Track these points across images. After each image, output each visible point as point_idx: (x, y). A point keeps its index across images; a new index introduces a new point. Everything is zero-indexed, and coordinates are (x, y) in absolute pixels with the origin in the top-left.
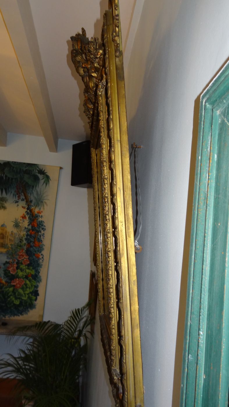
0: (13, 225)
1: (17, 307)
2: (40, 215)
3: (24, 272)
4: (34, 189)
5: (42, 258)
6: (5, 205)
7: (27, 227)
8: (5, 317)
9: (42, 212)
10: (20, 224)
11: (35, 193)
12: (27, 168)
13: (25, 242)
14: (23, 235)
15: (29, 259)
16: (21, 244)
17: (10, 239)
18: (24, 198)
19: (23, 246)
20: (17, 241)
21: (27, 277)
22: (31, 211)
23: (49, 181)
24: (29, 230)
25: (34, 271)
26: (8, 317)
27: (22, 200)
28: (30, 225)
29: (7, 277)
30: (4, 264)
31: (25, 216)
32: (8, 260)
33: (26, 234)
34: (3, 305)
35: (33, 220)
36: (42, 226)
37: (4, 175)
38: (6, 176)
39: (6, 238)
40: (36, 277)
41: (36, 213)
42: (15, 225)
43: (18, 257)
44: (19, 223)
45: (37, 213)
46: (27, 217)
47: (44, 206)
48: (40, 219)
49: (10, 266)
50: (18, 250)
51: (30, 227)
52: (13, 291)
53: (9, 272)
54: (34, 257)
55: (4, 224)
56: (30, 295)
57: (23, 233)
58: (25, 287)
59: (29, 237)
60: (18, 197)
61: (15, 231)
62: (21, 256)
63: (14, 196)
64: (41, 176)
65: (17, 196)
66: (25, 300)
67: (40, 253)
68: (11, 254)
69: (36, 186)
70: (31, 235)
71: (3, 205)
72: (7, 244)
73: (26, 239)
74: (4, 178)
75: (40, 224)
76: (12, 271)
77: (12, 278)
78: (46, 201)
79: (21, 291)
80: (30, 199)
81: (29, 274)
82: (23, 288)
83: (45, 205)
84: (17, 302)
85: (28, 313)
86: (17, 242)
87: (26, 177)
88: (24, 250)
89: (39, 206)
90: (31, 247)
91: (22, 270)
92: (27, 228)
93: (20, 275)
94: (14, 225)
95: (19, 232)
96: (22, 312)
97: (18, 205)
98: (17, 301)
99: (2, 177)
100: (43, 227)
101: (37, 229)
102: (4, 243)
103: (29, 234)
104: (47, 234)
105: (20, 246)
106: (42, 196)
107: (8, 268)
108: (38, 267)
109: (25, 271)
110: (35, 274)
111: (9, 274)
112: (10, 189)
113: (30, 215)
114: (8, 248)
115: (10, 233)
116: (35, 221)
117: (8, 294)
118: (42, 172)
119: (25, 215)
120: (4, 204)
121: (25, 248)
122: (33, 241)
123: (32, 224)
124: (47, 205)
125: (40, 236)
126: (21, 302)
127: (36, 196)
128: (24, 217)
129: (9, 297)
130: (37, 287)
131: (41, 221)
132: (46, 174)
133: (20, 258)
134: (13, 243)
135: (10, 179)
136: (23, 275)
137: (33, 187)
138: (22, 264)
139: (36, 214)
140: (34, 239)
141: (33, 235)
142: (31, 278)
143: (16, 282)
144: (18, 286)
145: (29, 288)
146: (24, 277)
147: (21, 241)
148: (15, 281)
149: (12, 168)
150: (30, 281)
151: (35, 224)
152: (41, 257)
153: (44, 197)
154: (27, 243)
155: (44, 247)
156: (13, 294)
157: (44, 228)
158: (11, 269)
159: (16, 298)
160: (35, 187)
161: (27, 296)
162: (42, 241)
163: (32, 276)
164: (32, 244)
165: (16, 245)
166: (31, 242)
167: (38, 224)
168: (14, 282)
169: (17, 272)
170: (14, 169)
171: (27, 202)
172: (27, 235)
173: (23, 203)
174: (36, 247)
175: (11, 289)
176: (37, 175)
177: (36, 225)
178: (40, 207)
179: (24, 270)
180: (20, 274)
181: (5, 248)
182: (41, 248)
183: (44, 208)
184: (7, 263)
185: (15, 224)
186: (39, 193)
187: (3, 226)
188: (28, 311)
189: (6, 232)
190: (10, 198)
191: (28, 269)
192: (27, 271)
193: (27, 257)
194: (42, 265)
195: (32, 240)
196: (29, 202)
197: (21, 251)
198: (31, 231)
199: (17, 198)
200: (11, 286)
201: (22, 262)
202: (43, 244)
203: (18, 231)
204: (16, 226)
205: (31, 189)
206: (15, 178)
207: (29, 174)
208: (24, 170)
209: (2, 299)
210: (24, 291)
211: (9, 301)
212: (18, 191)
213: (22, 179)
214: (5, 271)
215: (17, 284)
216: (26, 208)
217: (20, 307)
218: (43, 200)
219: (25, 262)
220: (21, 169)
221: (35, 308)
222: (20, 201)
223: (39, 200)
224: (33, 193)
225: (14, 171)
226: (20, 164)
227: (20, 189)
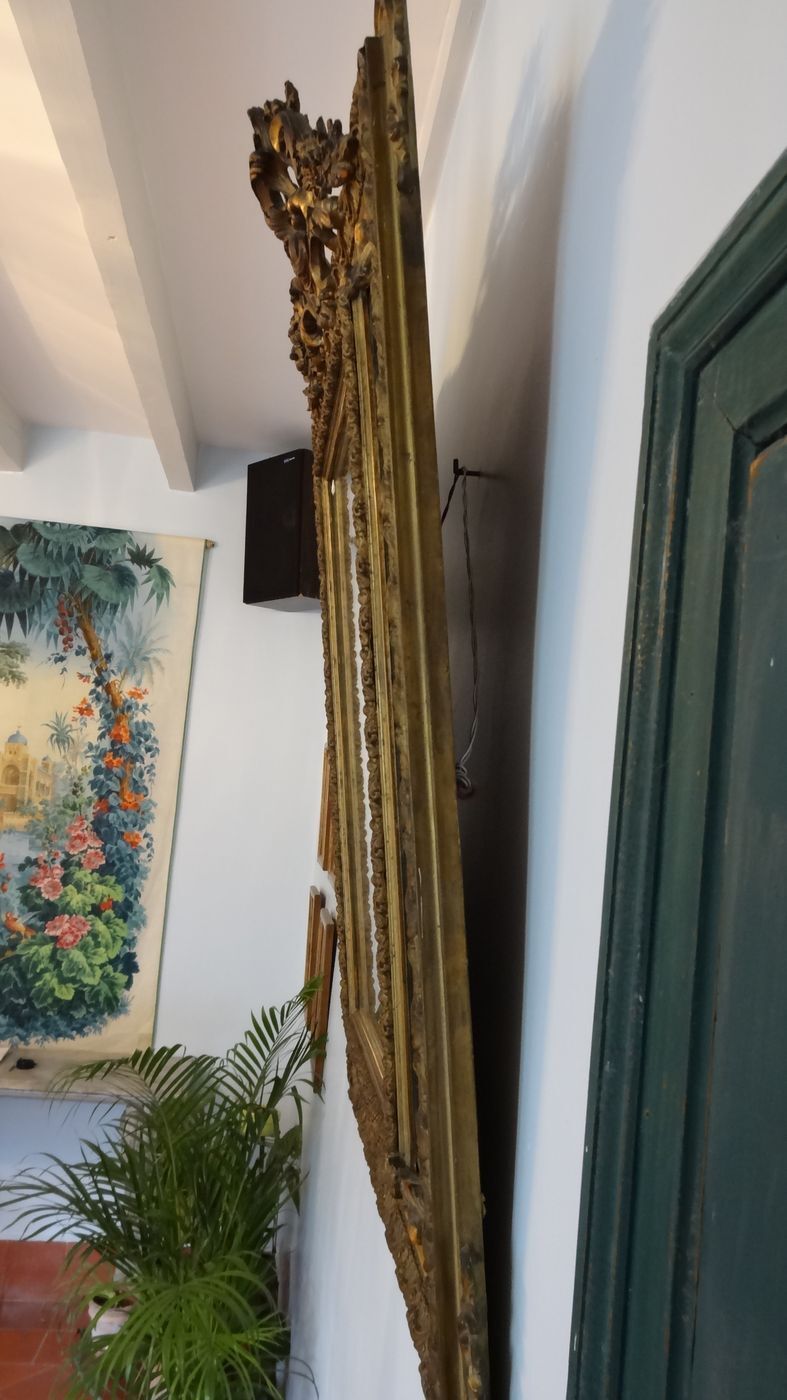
0: (49, 736)
1: (65, 1009)
2: (141, 702)
3: (88, 892)
4: (118, 614)
5: (148, 846)
6: (19, 670)
7: (95, 743)
8: (27, 1044)
9: (145, 692)
10: (73, 735)
11: (121, 629)
12: (92, 545)
13: (88, 792)
14: (84, 769)
15: (103, 849)
16: (76, 800)
17: (38, 783)
18: (84, 644)
19: (83, 806)
20: (64, 792)
21: (97, 910)
22: (108, 689)
23: (168, 588)
24: (103, 755)
25: (120, 888)
26: (37, 1041)
27: (77, 653)
28: (107, 737)
29: (32, 909)
30: (22, 868)
31: (89, 706)
32: (33, 856)
33: (94, 765)
34: (22, 1002)
35: (118, 721)
36: (147, 740)
37: (15, 567)
38: (23, 572)
39: (27, 782)
40: (126, 910)
41: (125, 695)
42: (55, 737)
43: (65, 843)
44: (69, 729)
45: (128, 697)
46: (96, 709)
47: (151, 673)
48: (140, 717)
49: (42, 874)
50: (68, 819)
51: (106, 744)
52: (53, 957)
53: (39, 894)
54: (121, 843)
55: (18, 732)
56: (110, 968)
57: (84, 764)
58: (92, 943)
59: (102, 777)
60: (65, 642)
61: (56, 755)
62: (78, 841)
63: (52, 640)
64: (140, 572)
65: (61, 638)
66: (93, 987)
67: (141, 829)
68: (43, 835)
69: (124, 605)
70: (108, 771)
71: (14, 670)
72: (30, 801)
73: (93, 784)
74: (17, 578)
75: (139, 734)
76: (47, 893)
77: (50, 912)
78: (159, 655)
79: (77, 955)
80: (106, 649)
81: (105, 900)
82: (84, 948)
83: (156, 669)
84: (66, 993)
85: (104, 1030)
86: (63, 794)
87: (90, 573)
88: (86, 819)
89: (135, 672)
90: (111, 809)
91: (79, 887)
92: (97, 747)
93: (73, 903)
94: (53, 735)
95: (71, 762)
96: (84, 1026)
97: (64, 670)
98: (64, 989)
99: (11, 576)
100: (149, 743)
101: (129, 748)
102: (19, 797)
103: (103, 766)
104: (164, 766)
105: (74, 808)
106: (144, 639)
107: (35, 880)
108: (135, 875)
109: (92, 891)
110: (126, 900)
111: (39, 901)
112: (36, 616)
113: (107, 701)
114: (33, 815)
115: (40, 764)
116: (124, 722)
117: (36, 965)
118: (142, 558)
119: (89, 701)
120: (17, 667)
121: (90, 812)
122: (118, 790)
123: (113, 731)
124: (162, 669)
125: (141, 775)
126: (79, 994)
127: (125, 639)
128: (85, 711)
129: (38, 976)
130: (129, 942)
131: (144, 723)
132: (159, 563)
133: (73, 846)
134: (49, 798)
135: (38, 580)
136: (85, 904)
137: (115, 607)
138: (80, 865)
139: (126, 701)
140: (121, 782)
141: (115, 770)
142: (110, 912)
143: (61, 927)
144: (69, 938)
145: (107, 947)
146: (89, 909)
147: (76, 789)
148: (58, 924)
149: (42, 543)
150: (107, 922)
151: (122, 733)
152: (143, 843)
153: (152, 642)
154: (96, 798)
155: (153, 810)
156: (51, 966)
157: (155, 746)
158: (42, 885)
159: (63, 981)
160: (120, 608)
161: (99, 972)
162: (146, 789)
163: (114, 905)
164: (112, 800)
165: (60, 802)
166: (110, 792)
167: (135, 732)
168: (55, 928)
169: (66, 893)
170: (50, 548)
171: (94, 658)
172: (97, 771)
173: (82, 664)
174: (125, 810)
175: (46, 950)
176: (126, 569)
177: (125, 736)
178: (138, 674)
179: (89, 887)
180: (76, 899)
181: (23, 814)
182: (143, 813)
183: (152, 681)
184: (30, 862)
185: (55, 732)
186: (135, 628)
187: (13, 738)
188: (104, 1022)
189: (26, 761)
190: (37, 642)
191: (101, 883)
192: (99, 889)
193: (98, 844)
194: (147, 870)
195: (114, 786)
196: (101, 660)
197: (77, 824)
198: (109, 757)
199: (61, 646)
200: (45, 941)
201: (80, 859)
202: (150, 801)
203: (64, 757)
204: (58, 741)
205: (107, 616)
206: (53, 579)
207: (99, 563)
208: (84, 551)
209: (16, 984)
210: (87, 958)
211: (40, 990)
212: (65, 623)
213: (75, 580)
214: (23, 889)
215: (64, 934)
216: (92, 679)
217: (76, 1008)
218: (149, 652)
219: (89, 861)
220: (72, 548)
221: (126, 1012)
222: (71, 654)
223: (137, 653)
224: (114, 629)
225: (49, 555)
226: (70, 528)
227: (71, 615)
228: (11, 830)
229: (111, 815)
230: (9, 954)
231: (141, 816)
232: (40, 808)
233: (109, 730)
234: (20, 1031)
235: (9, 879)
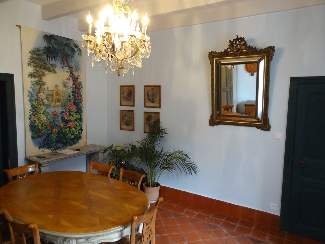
0: (62, 85)
1: (72, 140)
2: (79, 77)
4: (73, 58)
7: (72, 86)
9: (80, 75)
10: (67, 85)
11: (74, 62)
12: (66, 42)
13: (72, 97)
15: (76, 108)
16: (70, 98)
17: (62, 95)
18: (67, 65)
20: (67, 97)
21: (76, 120)
22: (73, 74)
23: (81, 53)
24: (74, 89)
25: (79, 115)
29: (64, 122)
30: (61, 113)
34: (64, 140)
35: (75, 81)
37: (51, 45)
38: (53, 47)
39: (60, 95)
40: (80, 119)
41: (76, 76)
43: (68, 107)
44: (66, 83)
46: (71, 79)
47: (80, 71)
48: (79, 81)
49: (65, 114)
50: (68, 103)
51: (74, 86)
52: (69, 130)
53: (65, 118)
54: (79, 106)
55: (57, 85)
56: (79, 131)
57: (70, 91)
58: (76, 126)
61: (64, 89)
62: (71, 107)
63: (61, 63)
64: (76, 49)
65: (63, 63)
66: (77, 135)
67: (81, 103)
68: (64, 106)
69: (74, 56)
70: (75, 92)
72: (61, 99)
73: (73, 95)
75: (80, 84)
76: (66, 118)
77: (67, 122)
78: (81, 68)
79: (74, 129)
80: (71, 66)
81: (77, 118)
82: (75, 128)
83: (81, 71)
84: (72, 137)
87: (66, 48)
88: (72, 102)
89: (77, 71)
90: (76, 100)
91: (73, 116)
92: (72, 87)
93: (72, 119)
95: (67, 90)
96: (76, 142)
97: (64, 70)
99: (51, 47)
100: (81, 86)
101: (78, 87)
102: (59, 99)
104: (83, 90)
105: (69, 100)
106: (78, 64)
108: (81, 112)
110: (80, 117)
111: (65, 120)
112: (57, 58)
113: (73, 77)
114: (62, 102)
115: (62, 91)
116: (77, 82)
117: (66, 133)
118: (76, 46)
119: (69, 77)
120: (55, 69)
121: (73, 101)
122: (77, 95)
123: (75, 84)
124: (82, 70)
125: (81, 92)
126: (75, 136)
127: (75, 64)
128: (69, 79)
129: (67, 135)
130: (81, 125)
132: (79, 47)
133: (70, 108)
134: (64, 98)
135: (56, 49)
136: (74, 119)
137: (72, 57)
138: (72, 112)
139: (77, 77)
140: (78, 94)
141: (76, 92)
142: (78, 120)
143: (70, 124)
145: (78, 127)
146: (75, 120)
147: (69, 96)
149: (56, 40)
150: (78, 122)
152: (82, 106)
153: (80, 65)
154: (73, 98)
155: (83, 99)
156: (69, 132)
158: (65, 117)
159: (72, 135)
161: (78, 132)
162: (82, 95)
163: (79, 119)
164: (77, 98)
165: (66, 99)
166: (76, 96)
168: (69, 125)
169: (70, 118)
170: (58, 41)
171: (69, 68)
172: (73, 92)
173: (67, 69)
174: (79, 99)
175: (68, 129)
176: (73, 48)
177: (77, 84)
178: (78, 72)
180: (72, 118)
181: (60, 102)
183: (81, 73)
184: (62, 112)
185: (64, 84)
186: (77, 62)
187: (56, 86)
188: (79, 141)
189: (59, 90)
190: (58, 64)
191: (77, 115)
192: (76, 116)
193: (75, 107)
194: (83, 111)
195: (76, 95)
196: (71, 68)
197: (70, 103)
198: (75, 89)
199: (63, 65)
201: (72, 110)
202: (82, 97)
204: (64, 86)
205: (71, 58)
206: (60, 49)
207: (68, 46)
208: (65, 43)
209: (63, 137)
210: (76, 129)
211: (68, 137)
212: (63, 60)
213: (64, 50)
214: (62, 118)
215: (71, 125)
216: (69, 72)
217: (74, 140)
218: (79, 67)
219: (74, 111)
220: (62, 42)
221: (82, 138)
222: (65, 67)
223: (77, 67)
224: (72, 61)
225: (58, 43)
226: (61, 37)
227: (64, 58)
228: (58, 106)
229: (77, 101)
230: (61, 131)
231: (81, 101)
232: (63, 100)
233: (74, 84)
234: (65, 146)
235: (59, 116)
